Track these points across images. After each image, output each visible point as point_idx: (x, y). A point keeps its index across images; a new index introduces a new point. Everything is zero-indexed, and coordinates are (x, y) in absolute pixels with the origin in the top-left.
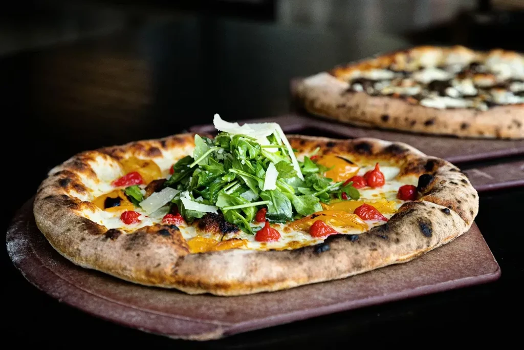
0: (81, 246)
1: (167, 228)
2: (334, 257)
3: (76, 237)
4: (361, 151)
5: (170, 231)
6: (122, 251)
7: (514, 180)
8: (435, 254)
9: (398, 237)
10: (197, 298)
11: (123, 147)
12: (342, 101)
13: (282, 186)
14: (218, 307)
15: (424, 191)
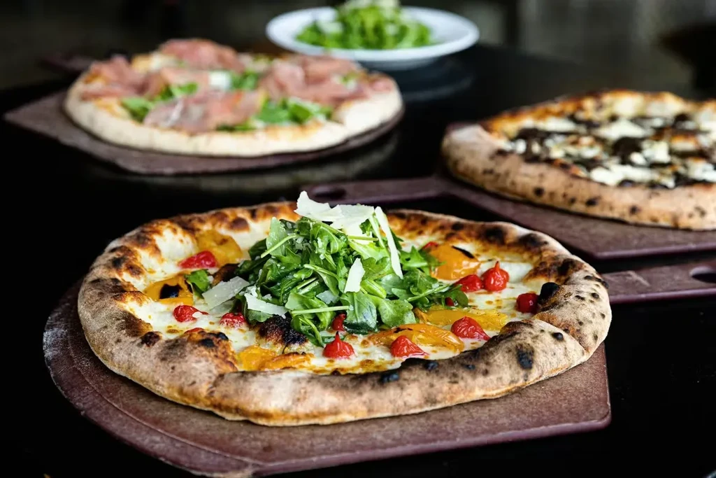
0: (116, 348)
1: (212, 337)
2: (402, 389)
3: (112, 337)
4: (492, 238)
5: (215, 341)
6: (156, 361)
7: (675, 290)
8: (538, 388)
9: (488, 368)
10: (236, 425)
11: (203, 216)
12: (490, 165)
13: (371, 286)
14: (255, 439)
15: (545, 303)
